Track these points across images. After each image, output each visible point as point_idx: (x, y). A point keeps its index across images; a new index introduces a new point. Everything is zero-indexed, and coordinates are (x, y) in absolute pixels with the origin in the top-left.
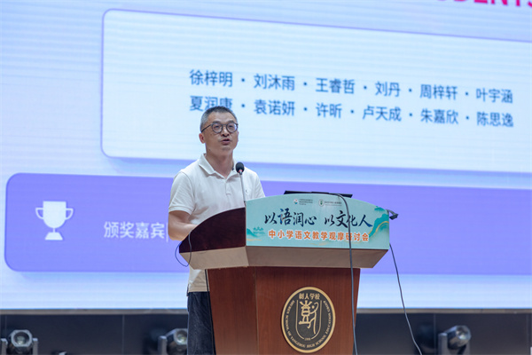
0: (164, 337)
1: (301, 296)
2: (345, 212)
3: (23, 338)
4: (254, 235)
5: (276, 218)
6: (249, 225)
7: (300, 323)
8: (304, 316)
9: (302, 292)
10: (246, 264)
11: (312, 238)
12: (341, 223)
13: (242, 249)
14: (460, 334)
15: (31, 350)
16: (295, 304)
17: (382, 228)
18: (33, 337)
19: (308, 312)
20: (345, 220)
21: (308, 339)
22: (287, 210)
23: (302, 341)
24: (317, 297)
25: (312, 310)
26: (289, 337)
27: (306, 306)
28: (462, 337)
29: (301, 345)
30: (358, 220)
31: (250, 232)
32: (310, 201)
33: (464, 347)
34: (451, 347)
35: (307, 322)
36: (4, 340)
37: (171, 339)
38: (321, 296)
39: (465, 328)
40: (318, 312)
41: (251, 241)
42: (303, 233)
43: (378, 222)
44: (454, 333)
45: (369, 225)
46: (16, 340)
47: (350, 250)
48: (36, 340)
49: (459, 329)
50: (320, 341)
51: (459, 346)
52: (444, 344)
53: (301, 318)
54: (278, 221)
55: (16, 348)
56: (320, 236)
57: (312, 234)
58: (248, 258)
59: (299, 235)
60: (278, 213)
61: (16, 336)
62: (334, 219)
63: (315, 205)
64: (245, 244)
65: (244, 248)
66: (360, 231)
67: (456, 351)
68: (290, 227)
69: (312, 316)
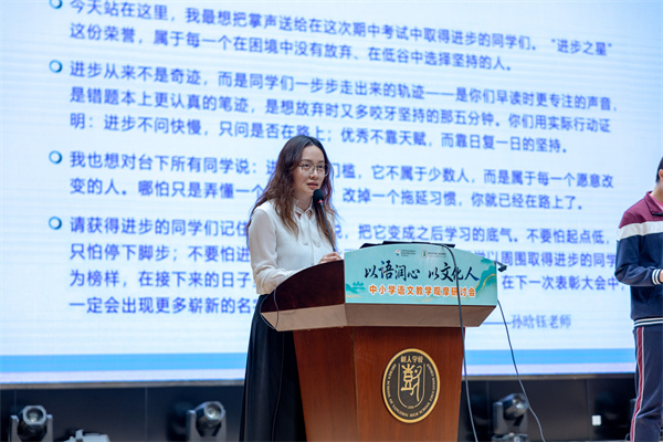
0: (193, 412)
1: (403, 360)
2: (451, 264)
3: (36, 415)
4: (354, 291)
5: (378, 272)
6: (349, 280)
7: (403, 389)
8: (407, 381)
9: (403, 355)
10: (342, 323)
11: (415, 293)
12: (446, 276)
13: (341, 307)
14: (517, 403)
15: (45, 428)
16: (397, 367)
17: (489, 282)
18: (48, 413)
19: (411, 376)
20: (452, 274)
21: (411, 407)
22: (388, 262)
23: (405, 410)
24: (420, 360)
25: (414, 375)
26: (391, 406)
27: (408, 370)
28: (519, 406)
29: (403, 414)
30: (464, 273)
31: (349, 287)
32: (413, 252)
33: (522, 417)
34: (507, 417)
35: (410, 388)
36: (14, 417)
37: (201, 414)
39: (523, 397)
40: (421, 376)
41: (350, 297)
42: (405, 288)
43: (485, 274)
44: (510, 401)
45: (476, 279)
46: (29, 417)
47: (460, 306)
48: (50, 416)
49: (516, 398)
50: (424, 409)
51: (516, 415)
52: (500, 414)
53: (403, 384)
54: (379, 276)
55: (29, 427)
56: (424, 291)
57: (415, 289)
58: (347, 317)
59: (401, 290)
60: (379, 266)
61: (29, 413)
62: (439, 273)
63: (418, 257)
64: (344, 301)
65: (343, 305)
66: (467, 285)
67: (513, 422)
68: (392, 282)
69: (414, 382)
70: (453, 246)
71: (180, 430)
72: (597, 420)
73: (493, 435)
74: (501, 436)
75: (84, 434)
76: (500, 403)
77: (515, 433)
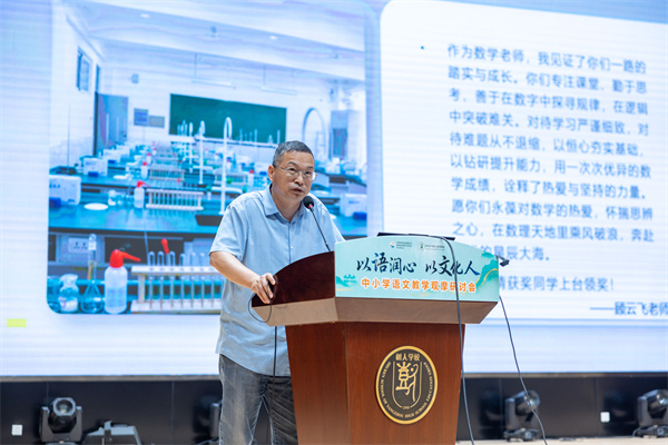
0: (216, 405)
1: (398, 357)
2: (449, 257)
3: (66, 407)
4: (345, 284)
5: (371, 265)
6: (339, 272)
7: (398, 388)
8: (402, 380)
9: (399, 352)
10: (333, 318)
11: (411, 288)
12: (445, 270)
13: (331, 301)
14: (529, 400)
15: (75, 419)
16: (391, 366)
17: (490, 277)
18: (77, 405)
19: (407, 375)
20: (451, 268)
21: (407, 408)
22: (383, 254)
23: (400, 411)
24: (417, 358)
25: (410, 373)
26: (385, 406)
27: (404, 368)
28: (532, 402)
29: (398, 415)
30: (463, 267)
31: (339, 280)
32: (409, 244)
33: (533, 413)
34: (518, 413)
35: (405, 388)
36: (45, 408)
38: (421, 356)
39: (534, 394)
40: (418, 375)
41: (340, 291)
42: (401, 282)
43: (486, 269)
44: (522, 398)
45: (476, 274)
46: (59, 409)
47: (458, 302)
48: (79, 408)
49: (529, 394)
50: (420, 410)
51: (528, 412)
52: (512, 410)
53: (398, 383)
54: (373, 268)
55: (59, 417)
56: (421, 285)
57: (411, 283)
58: (338, 312)
59: (396, 284)
60: (372, 258)
61: (59, 405)
62: (437, 266)
63: (415, 249)
64: (334, 294)
65: (333, 299)
66: (467, 280)
67: (524, 418)
68: (386, 275)
69: (410, 381)
70: (453, 239)
71: (205, 422)
72: (605, 417)
73: (505, 430)
74: (513, 431)
75: (112, 425)
76: (512, 400)
77: (527, 428)
